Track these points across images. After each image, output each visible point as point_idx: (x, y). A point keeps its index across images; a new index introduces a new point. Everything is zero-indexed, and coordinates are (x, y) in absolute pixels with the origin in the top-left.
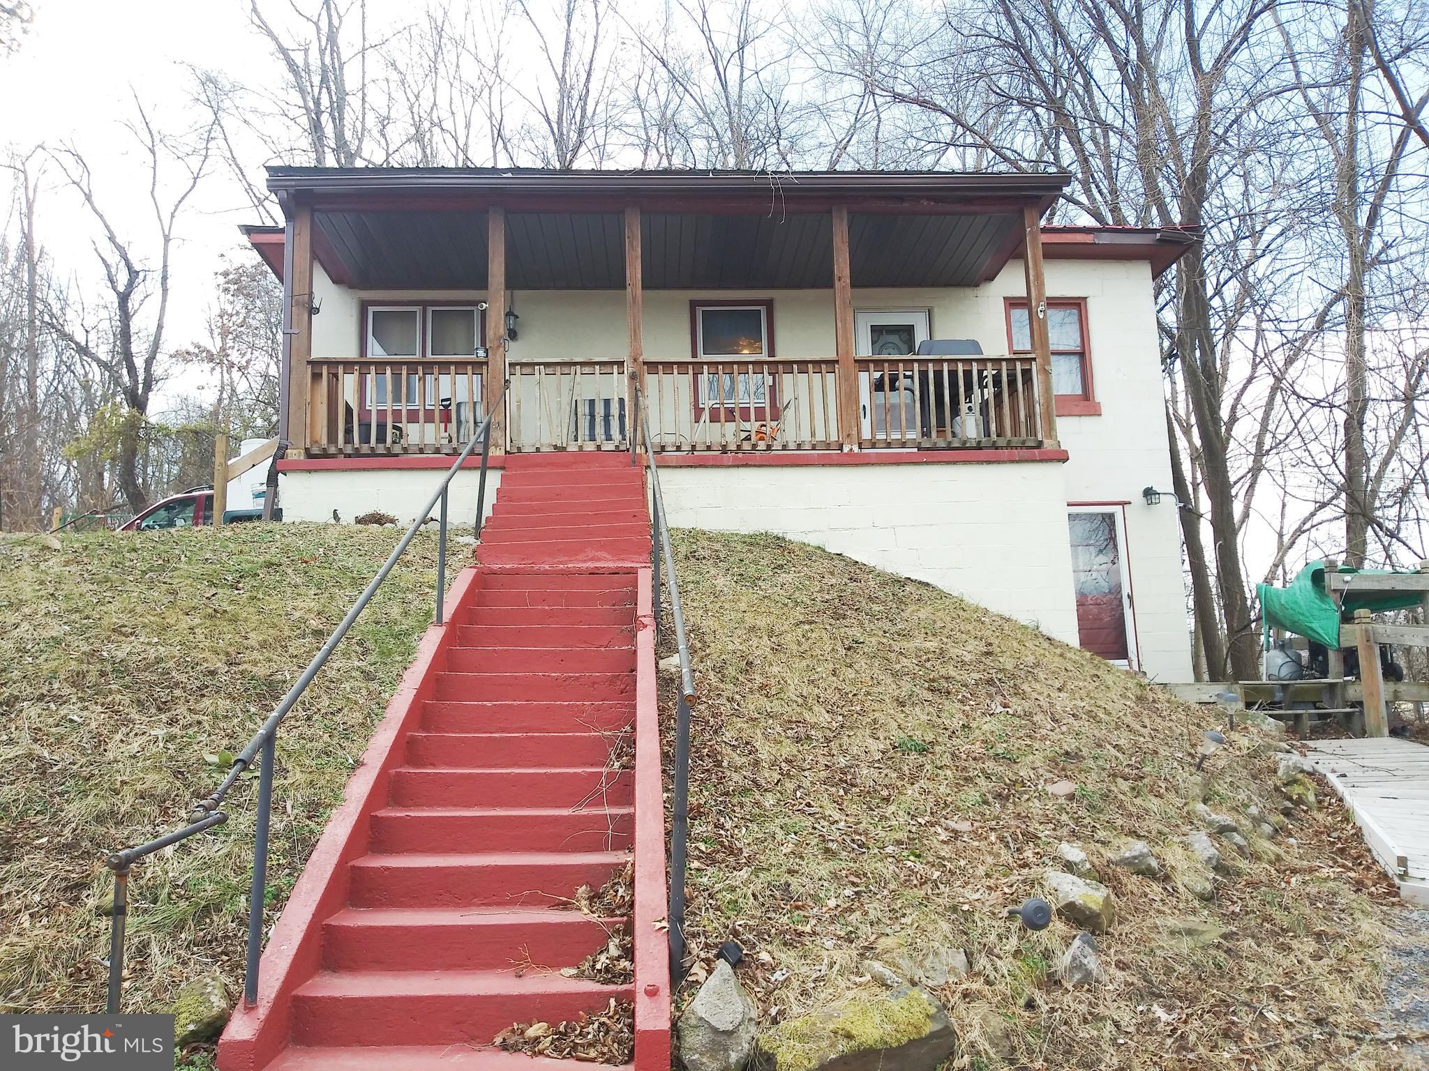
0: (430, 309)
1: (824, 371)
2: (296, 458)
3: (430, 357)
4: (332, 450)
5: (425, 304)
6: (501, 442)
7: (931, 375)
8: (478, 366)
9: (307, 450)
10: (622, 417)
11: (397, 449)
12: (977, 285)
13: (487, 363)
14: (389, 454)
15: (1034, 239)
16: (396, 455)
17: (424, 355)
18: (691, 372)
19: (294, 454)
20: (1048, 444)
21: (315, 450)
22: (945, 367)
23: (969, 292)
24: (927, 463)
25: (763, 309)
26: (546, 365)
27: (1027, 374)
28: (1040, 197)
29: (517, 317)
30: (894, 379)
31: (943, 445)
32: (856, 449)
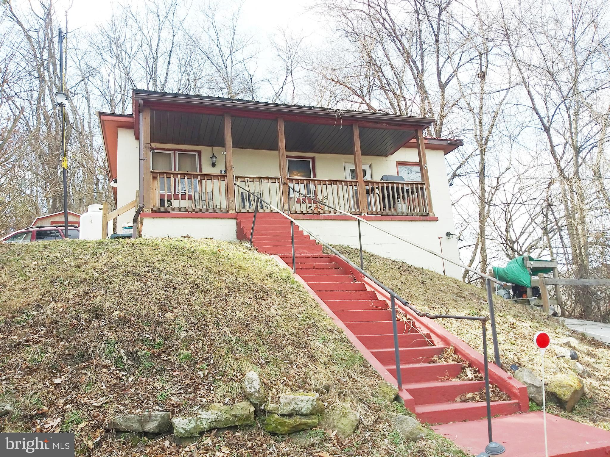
0: (177, 153)
2: (148, 212)
4: (162, 209)
5: (175, 150)
6: (234, 208)
7: (390, 188)
8: (223, 177)
9: (152, 209)
12: (386, 156)
13: (226, 176)
14: (166, 211)
15: (422, 141)
16: (169, 212)
19: (147, 210)
20: (431, 214)
21: (155, 209)
24: (391, 220)
26: (250, 178)
27: (422, 189)
29: (216, 158)
30: (373, 189)
31: (395, 214)
32: (366, 214)
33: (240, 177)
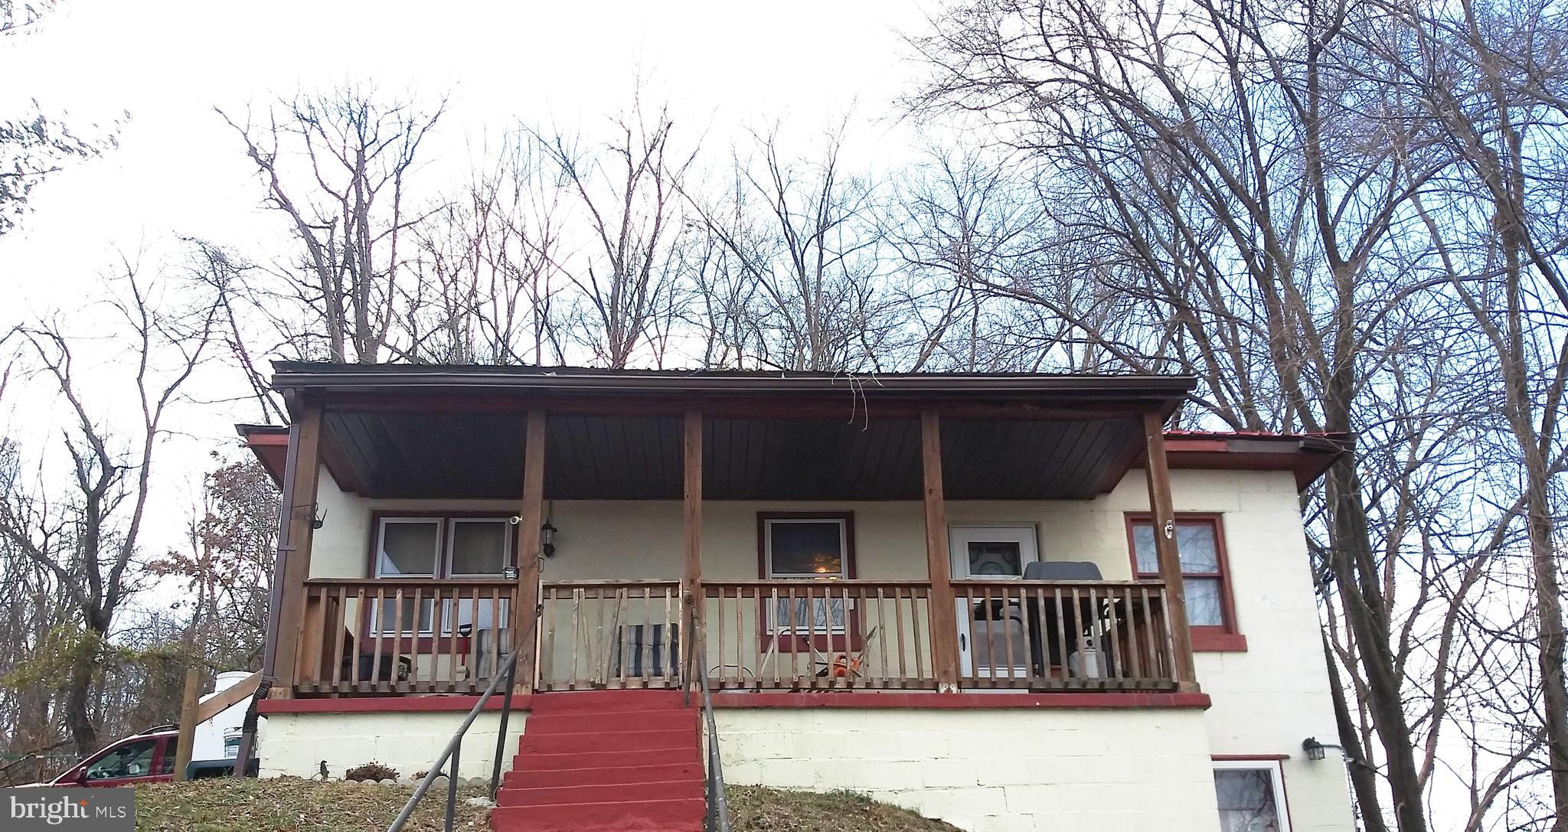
0: (453, 521)
1: (914, 596)
2: (280, 697)
3: (450, 576)
4: (325, 688)
5: (447, 515)
6: (528, 678)
7: (1042, 603)
8: (505, 588)
9: (295, 689)
10: (674, 646)
11: (403, 687)
12: (1091, 498)
13: (516, 586)
14: (393, 693)
15: (1157, 450)
16: (402, 695)
17: (443, 576)
18: (757, 595)
19: (278, 693)
20: (1184, 686)
21: (305, 689)
22: (1058, 594)
23: (1082, 505)
24: (1041, 708)
25: (842, 523)
26: (587, 587)
27: (1156, 603)
28: (1162, 402)
29: (555, 530)
30: (997, 607)
31: (1058, 685)
32: (954, 689)
33: (559, 587)
